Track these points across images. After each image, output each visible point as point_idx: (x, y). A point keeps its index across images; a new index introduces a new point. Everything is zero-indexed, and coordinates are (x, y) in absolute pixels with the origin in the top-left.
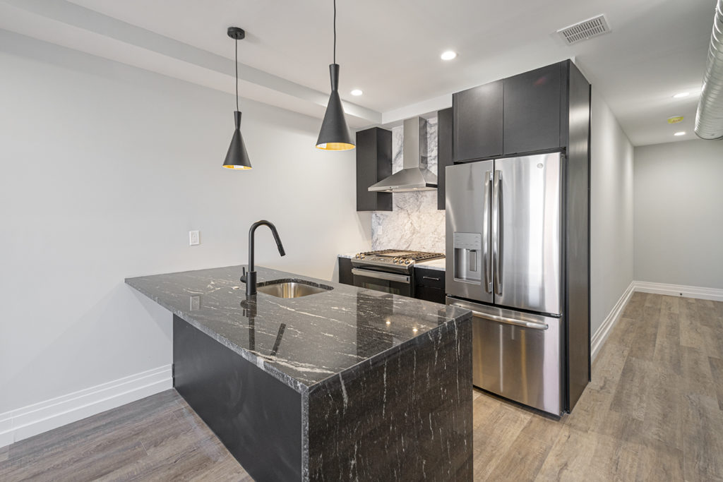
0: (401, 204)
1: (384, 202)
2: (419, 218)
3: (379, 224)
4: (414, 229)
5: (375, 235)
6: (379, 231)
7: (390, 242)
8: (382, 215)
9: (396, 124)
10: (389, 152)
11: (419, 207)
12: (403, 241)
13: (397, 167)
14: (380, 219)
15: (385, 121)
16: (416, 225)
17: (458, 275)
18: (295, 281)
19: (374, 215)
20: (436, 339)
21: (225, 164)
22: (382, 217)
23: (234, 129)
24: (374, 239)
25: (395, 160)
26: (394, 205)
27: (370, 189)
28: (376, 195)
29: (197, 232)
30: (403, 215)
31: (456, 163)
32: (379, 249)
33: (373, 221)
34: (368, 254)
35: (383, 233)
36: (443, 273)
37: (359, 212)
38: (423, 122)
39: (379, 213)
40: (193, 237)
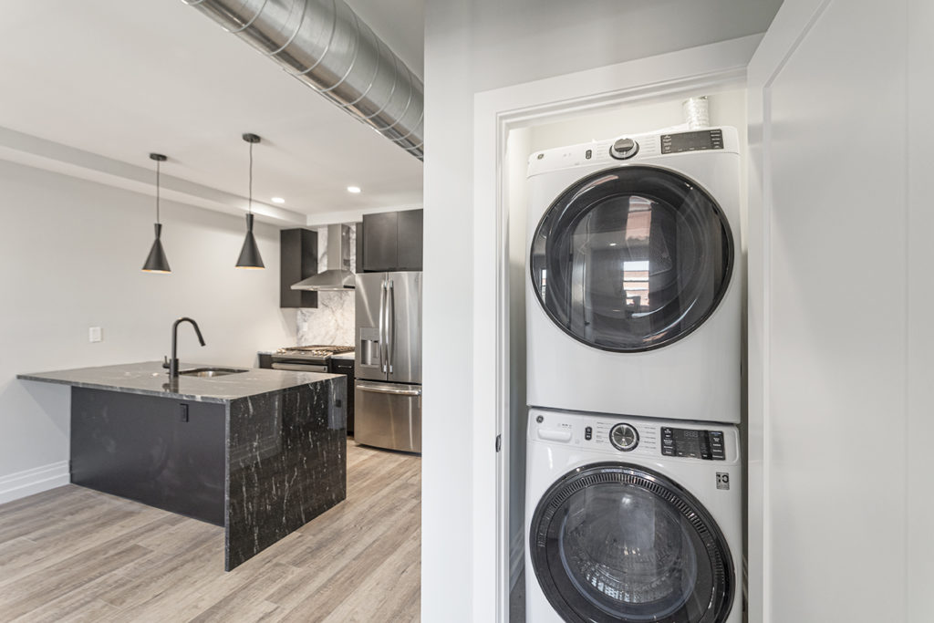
0: (326, 302)
1: (309, 300)
2: (342, 315)
3: (305, 321)
4: (338, 325)
5: (301, 332)
6: (305, 327)
7: (315, 337)
8: (308, 312)
9: (322, 226)
10: (314, 252)
11: (342, 305)
12: (328, 337)
13: (322, 268)
14: (305, 316)
15: (310, 223)
16: (340, 322)
17: (364, 361)
18: (213, 370)
19: (299, 312)
20: (316, 389)
21: (145, 268)
22: (307, 314)
23: (153, 238)
24: (300, 336)
25: (321, 259)
26: (319, 303)
27: (293, 287)
28: (300, 294)
29: (98, 328)
30: (328, 312)
31: (366, 271)
32: (304, 345)
33: (299, 317)
34: (292, 350)
35: (309, 329)
36: (353, 361)
37: (283, 309)
38: (346, 228)
39: (305, 310)
40: (94, 334)
